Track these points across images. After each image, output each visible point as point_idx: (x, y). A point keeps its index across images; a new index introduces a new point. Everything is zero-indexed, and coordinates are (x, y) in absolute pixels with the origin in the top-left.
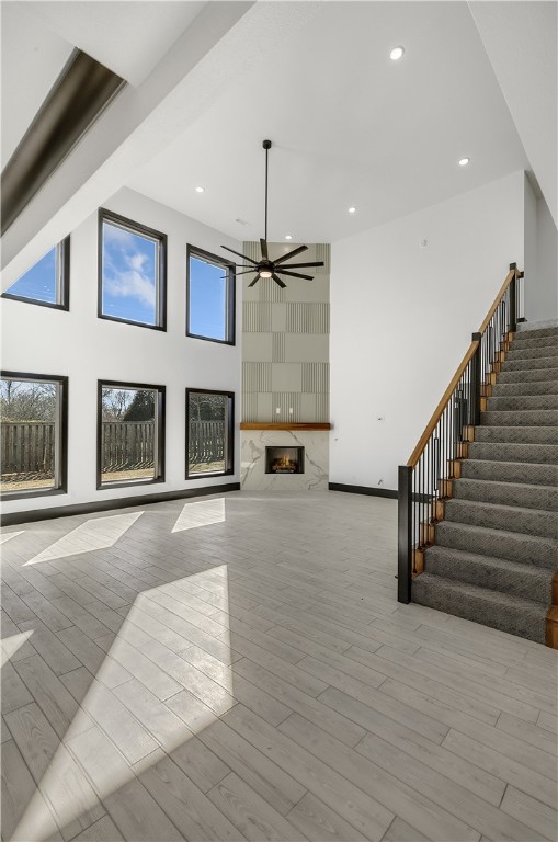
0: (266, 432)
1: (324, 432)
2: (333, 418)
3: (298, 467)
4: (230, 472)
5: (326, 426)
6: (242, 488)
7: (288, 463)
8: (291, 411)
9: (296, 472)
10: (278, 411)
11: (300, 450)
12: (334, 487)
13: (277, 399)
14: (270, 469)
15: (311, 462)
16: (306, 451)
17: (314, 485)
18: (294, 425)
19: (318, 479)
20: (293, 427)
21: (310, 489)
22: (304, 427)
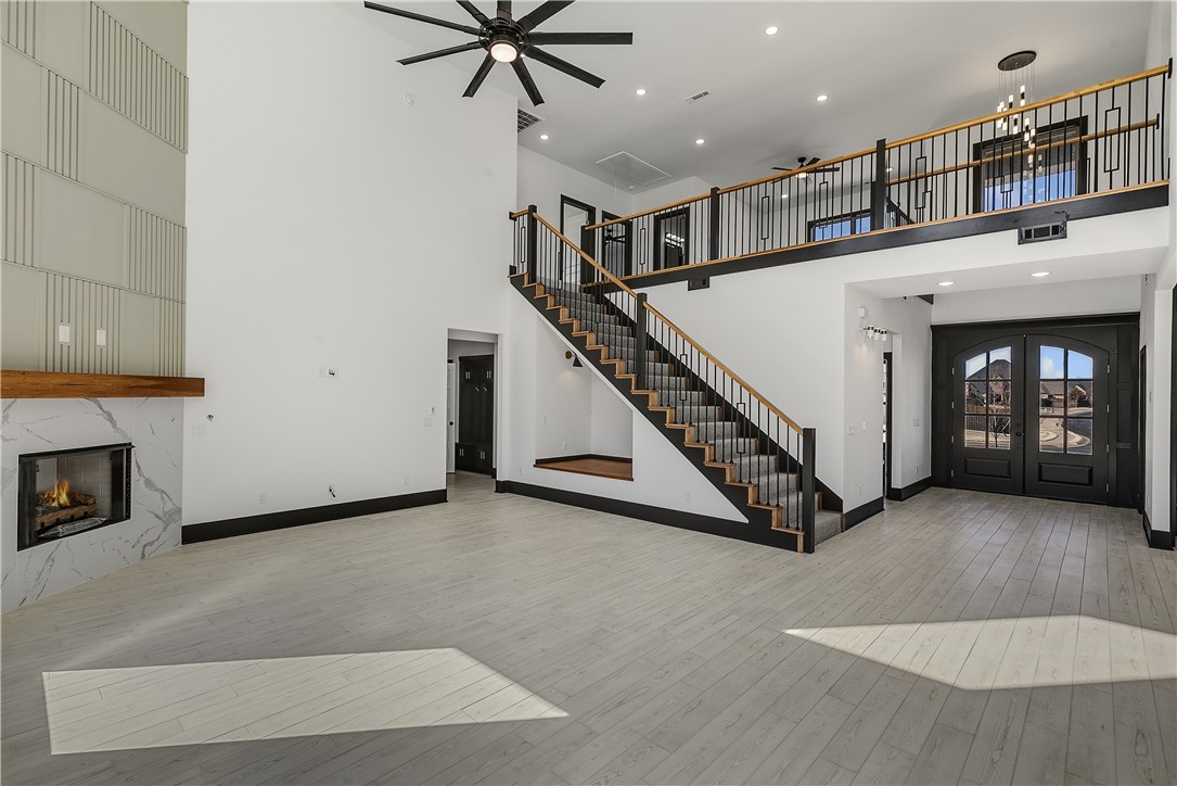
8: (101, 338)
10: (64, 334)
13: (62, 294)
15: (148, 483)
17: (151, 543)
18: (131, 383)
19: (161, 525)
20: (131, 388)
21: (143, 556)
22: (152, 387)
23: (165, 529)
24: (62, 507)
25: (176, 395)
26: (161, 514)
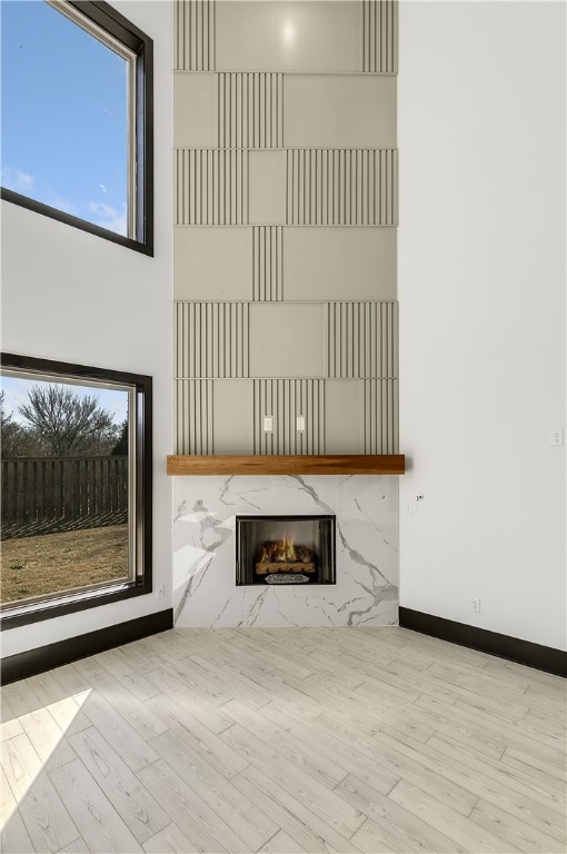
0: (237, 478)
1: (384, 480)
2: (409, 441)
3: (317, 566)
4: (143, 585)
5: (395, 463)
6: (177, 624)
7: (291, 553)
8: (301, 424)
9: (315, 579)
10: (268, 424)
11: (327, 523)
12: (411, 620)
13: (266, 393)
14: (250, 573)
15: (354, 555)
16: (343, 529)
17: (360, 613)
18: (310, 462)
19: (372, 600)
20: (308, 466)
21: (350, 622)
22: (333, 465)
23: (376, 604)
24: (288, 560)
25: (363, 473)
26: (372, 588)
